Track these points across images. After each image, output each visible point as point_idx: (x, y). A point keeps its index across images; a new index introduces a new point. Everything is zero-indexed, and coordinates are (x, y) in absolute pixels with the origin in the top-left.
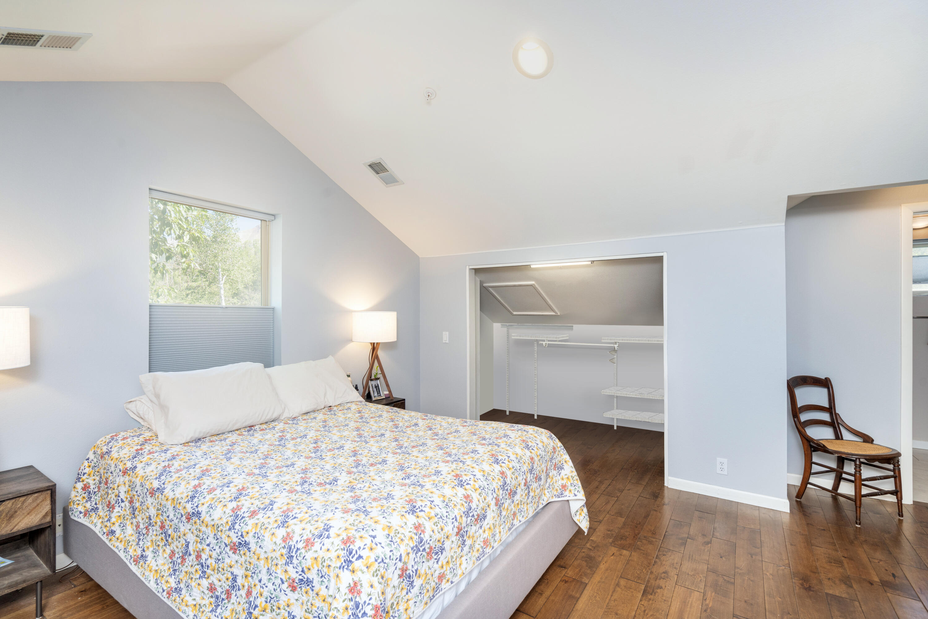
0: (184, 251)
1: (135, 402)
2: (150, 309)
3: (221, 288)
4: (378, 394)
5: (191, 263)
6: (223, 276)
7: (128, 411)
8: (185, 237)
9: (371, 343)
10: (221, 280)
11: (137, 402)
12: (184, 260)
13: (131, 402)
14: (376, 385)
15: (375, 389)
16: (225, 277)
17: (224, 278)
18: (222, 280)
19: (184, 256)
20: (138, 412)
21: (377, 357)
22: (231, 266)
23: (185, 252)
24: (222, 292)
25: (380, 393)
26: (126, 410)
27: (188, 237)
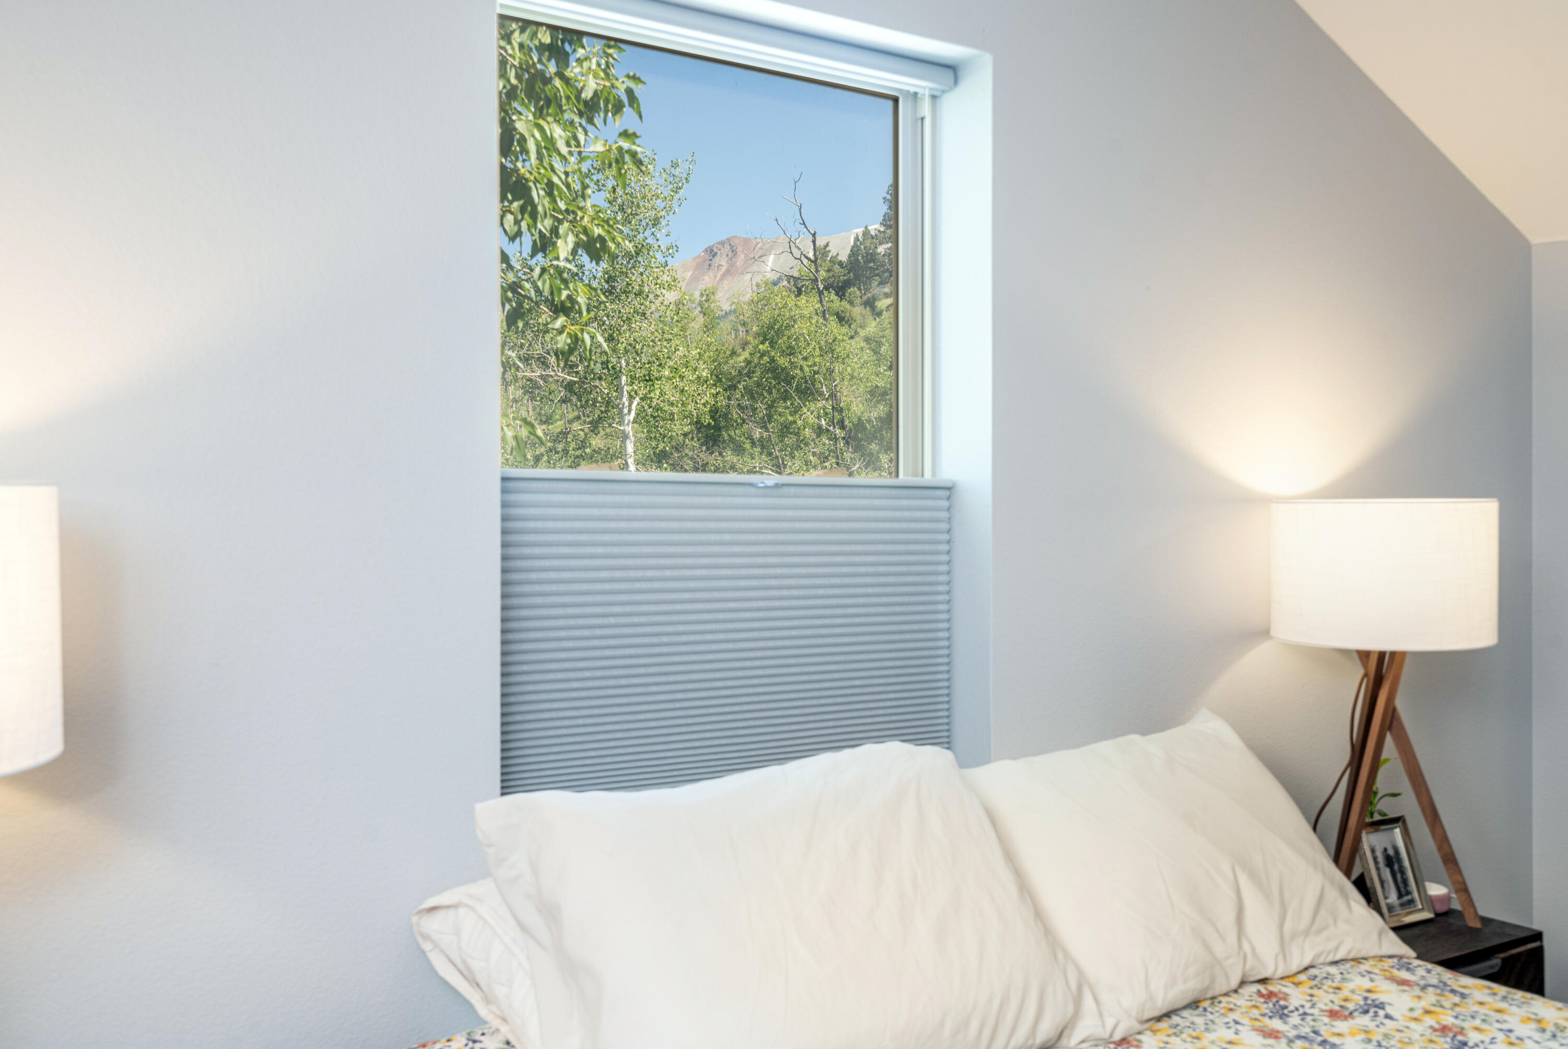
0: (560, 290)
1: (451, 912)
2: (504, 491)
3: (625, 437)
4: (1400, 896)
5: (582, 331)
6: (631, 398)
7: (427, 946)
8: (560, 243)
9: (1364, 655)
10: (626, 411)
11: (462, 911)
12: (561, 321)
13: (433, 909)
14: (1391, 852)
15: (1387, 874)
16: (637, 399)
17: (634, 406)
18: (630, 411)
19: (560, 309)
20: (464, 963)
21: (1392, 721)
22: (654, 367)
23: (565, 293)
24: (630, 448)
25: (1408, 893)
26: (420, 940)
27: (571, 239)
